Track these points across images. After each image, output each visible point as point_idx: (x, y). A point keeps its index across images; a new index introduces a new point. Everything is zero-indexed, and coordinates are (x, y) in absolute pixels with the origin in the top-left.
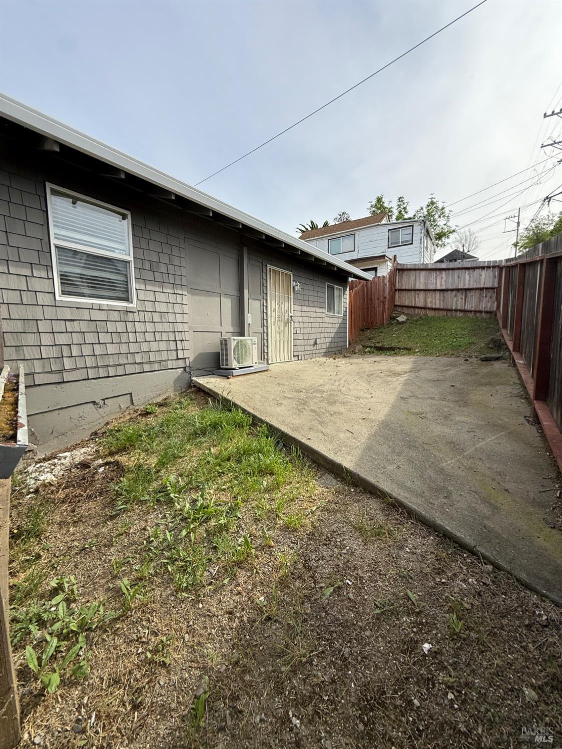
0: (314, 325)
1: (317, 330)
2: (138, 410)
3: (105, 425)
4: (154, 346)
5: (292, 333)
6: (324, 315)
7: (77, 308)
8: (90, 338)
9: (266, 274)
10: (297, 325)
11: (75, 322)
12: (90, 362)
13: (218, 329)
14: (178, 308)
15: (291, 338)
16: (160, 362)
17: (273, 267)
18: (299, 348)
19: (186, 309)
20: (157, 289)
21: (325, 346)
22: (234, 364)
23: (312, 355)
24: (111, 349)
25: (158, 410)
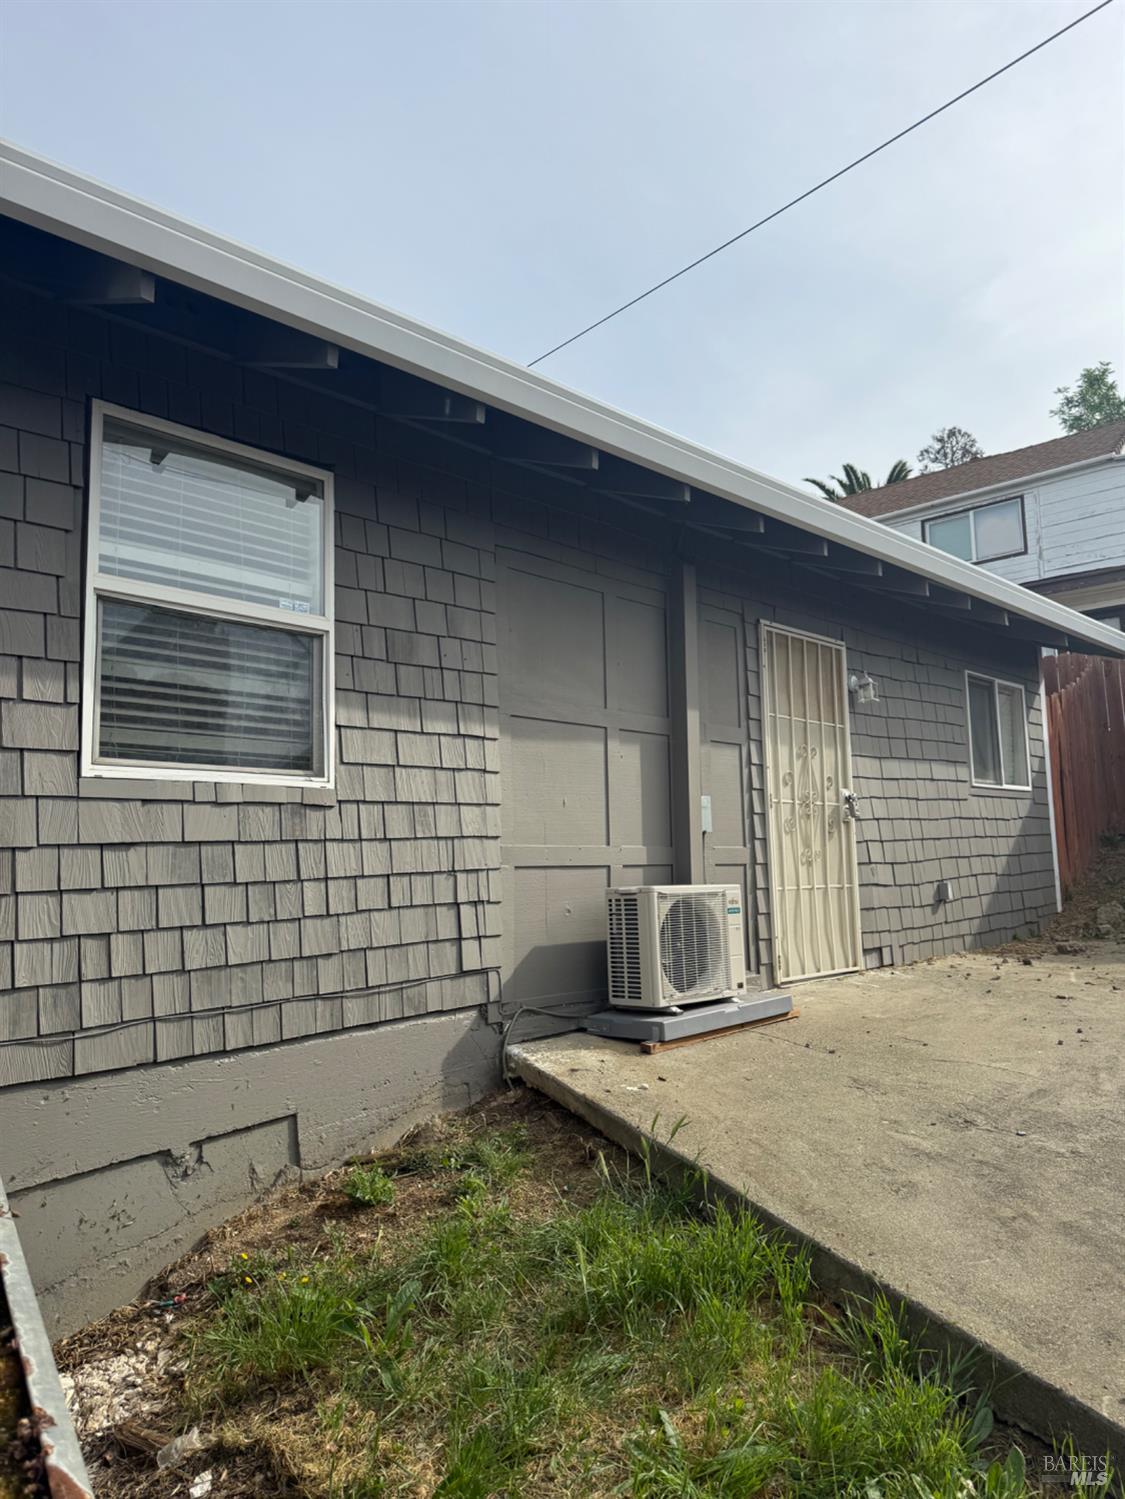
0: (930, 829)
1: (942, 848)
2: (314, 1184)
3: (195, 1250)
4: (384, 928)
5: (855, 861)
6: (963, 791)
7: (145, 801)
8: (177, 907)
9: (757, 651)
10: (871, 831)
11: (132, 851)
12: (167, 997)
13: (597, 853)
14: (467, 787)
15: (850, 881)
16: (400, 987)
17: (779, 628)
18: (882, 920)
19: (495, 787)
20: (404, 724)
21: (975, 908)
22: (665, 993)
23: (933, 945)
24: (242, 945)
25: (396, 1191)
